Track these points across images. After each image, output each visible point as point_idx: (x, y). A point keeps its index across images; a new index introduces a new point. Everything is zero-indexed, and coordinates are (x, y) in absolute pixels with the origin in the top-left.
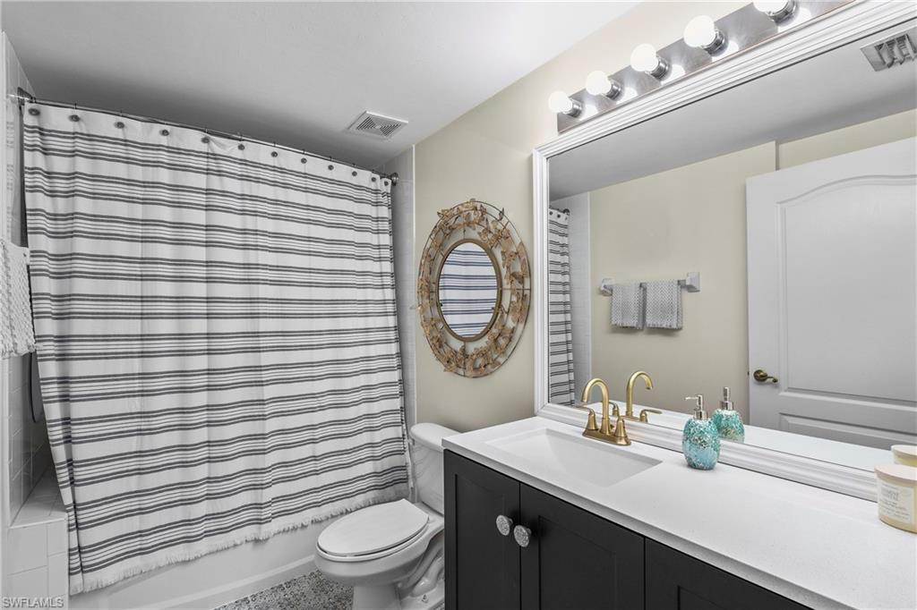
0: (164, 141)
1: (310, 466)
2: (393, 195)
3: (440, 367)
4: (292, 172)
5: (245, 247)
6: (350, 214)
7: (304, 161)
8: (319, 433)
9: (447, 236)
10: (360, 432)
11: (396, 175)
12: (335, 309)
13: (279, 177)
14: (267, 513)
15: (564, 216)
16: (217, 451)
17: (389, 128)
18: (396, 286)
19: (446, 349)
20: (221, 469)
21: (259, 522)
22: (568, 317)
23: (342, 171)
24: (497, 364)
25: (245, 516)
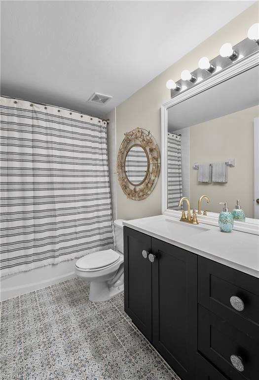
0: (15, 106)
1: (74, 236)
2: (107, 128)
3: (126, 196)
4: (66, 118)
5: (48, 148)
6: (90, 135)
7: (71, 114)
8: (77, 223)
9: (128, 143)
10: (94, 223)
11: (109, 120)
12: (84, 173)
13: (61, 120)
14: (57, 253)
15: (179, 137)
16: (37, 229)
17: (105, 100)
18: (109, 165)
19: (128, 189)
20: (39, 236)
21: (54, 257)
22: (181, 179)
23: (87, 118)
24: (147, 195)
25: (48, 255)
